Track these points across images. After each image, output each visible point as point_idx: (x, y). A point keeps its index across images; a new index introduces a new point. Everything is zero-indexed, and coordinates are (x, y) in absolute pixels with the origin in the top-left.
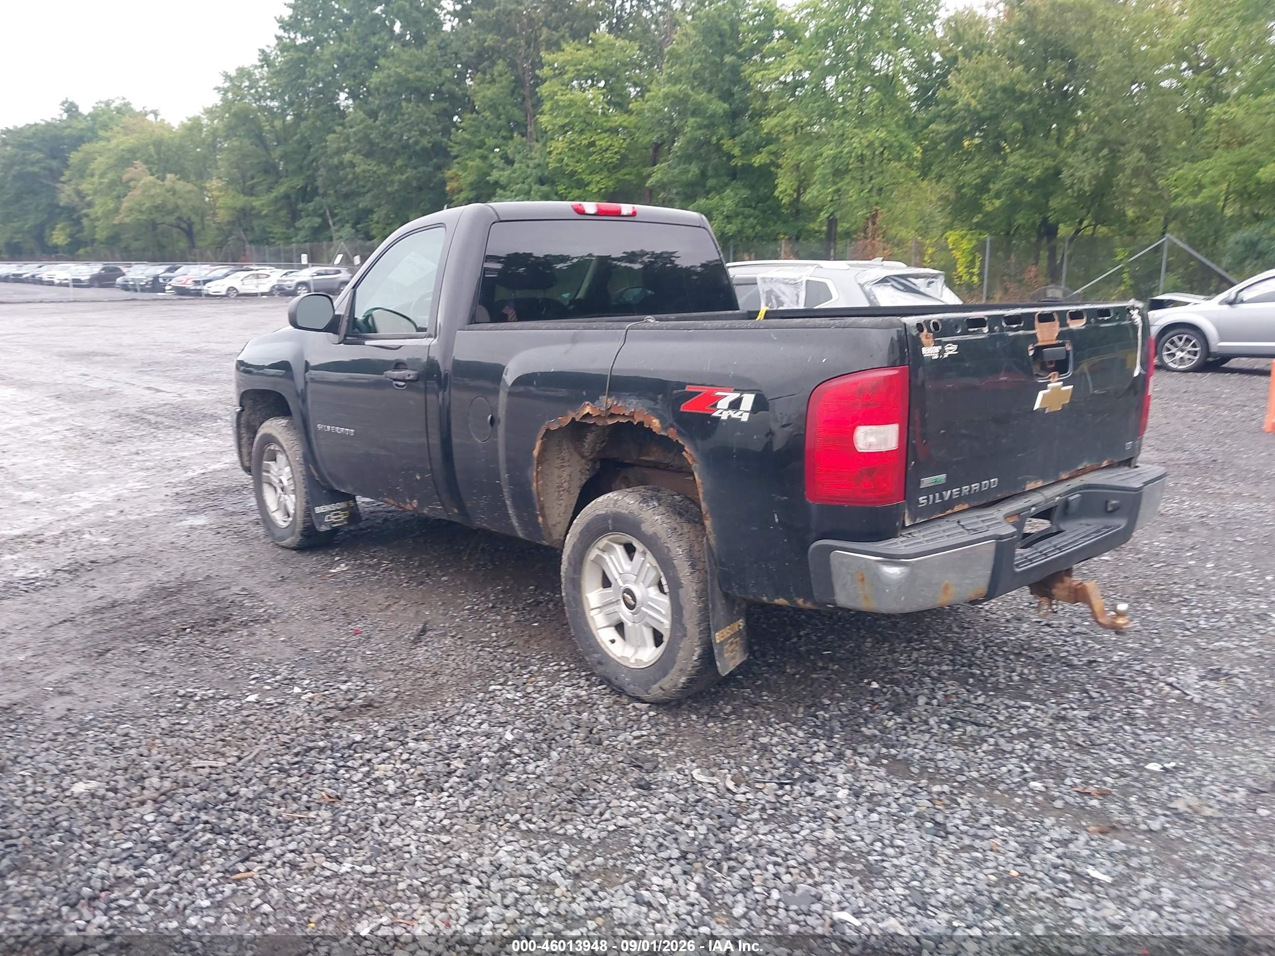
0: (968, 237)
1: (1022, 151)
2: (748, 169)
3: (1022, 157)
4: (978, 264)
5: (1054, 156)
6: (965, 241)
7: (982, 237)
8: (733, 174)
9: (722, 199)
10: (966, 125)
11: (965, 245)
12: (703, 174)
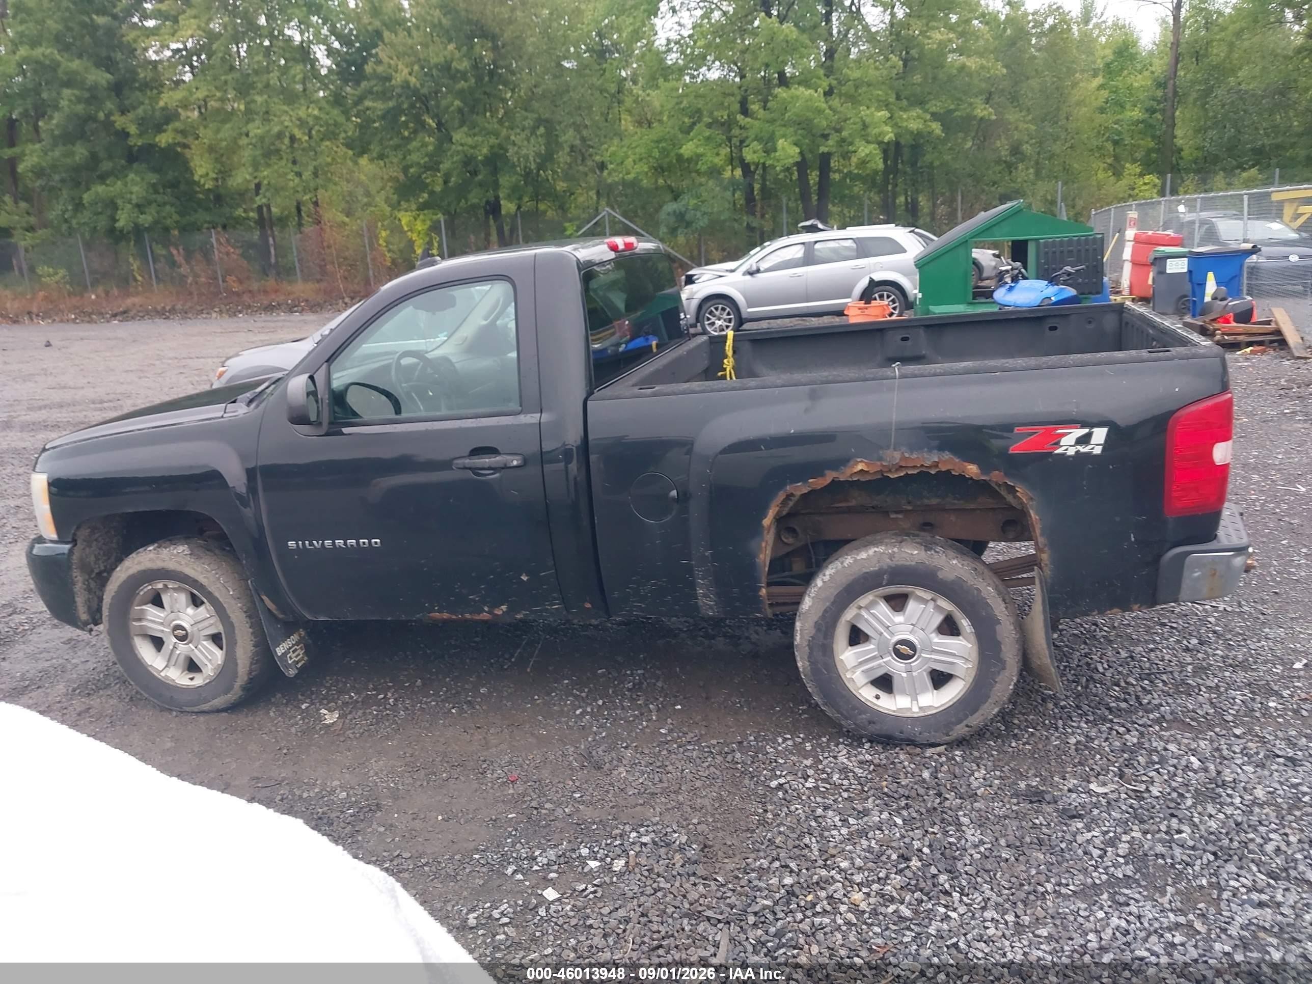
0: (421, 217)
1: (465, 129)
2: (149, 149)
3: (468, 135)
4: (436, 244)
5: (497, 135)
6: (418, 223)
7: (435, 217)
8: (133, 157)
9: (126, 185)
10: (403, 102)
11: (419, 226)
12: (94, 158)
